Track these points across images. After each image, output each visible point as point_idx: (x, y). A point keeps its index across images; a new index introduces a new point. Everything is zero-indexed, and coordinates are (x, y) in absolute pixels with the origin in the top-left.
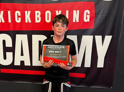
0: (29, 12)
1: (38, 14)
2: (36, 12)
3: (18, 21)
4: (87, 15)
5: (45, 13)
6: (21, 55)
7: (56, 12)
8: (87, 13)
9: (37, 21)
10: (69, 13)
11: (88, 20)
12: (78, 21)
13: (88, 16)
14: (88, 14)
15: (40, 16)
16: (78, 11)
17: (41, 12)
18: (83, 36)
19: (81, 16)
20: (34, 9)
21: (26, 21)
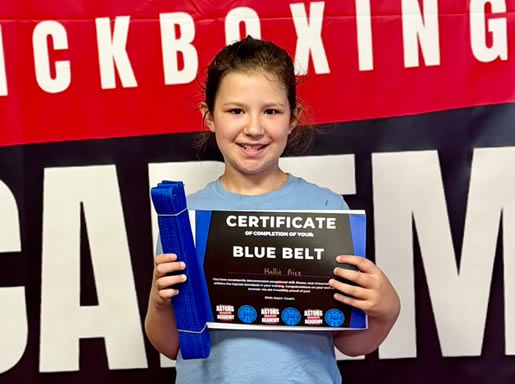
0: (123, 23)
1: (178, 35)
2: (167, 21)
3: (54, 80)
4: (491, 22)
5: (222, 25)
6: (83, 303)
7: (290, 15)
9: (173, 76)
10: (373, 13)
12: (433, 58)
14: (495, 10)
15: (193, 43)
17: (196, 20)
21: (107, 82)
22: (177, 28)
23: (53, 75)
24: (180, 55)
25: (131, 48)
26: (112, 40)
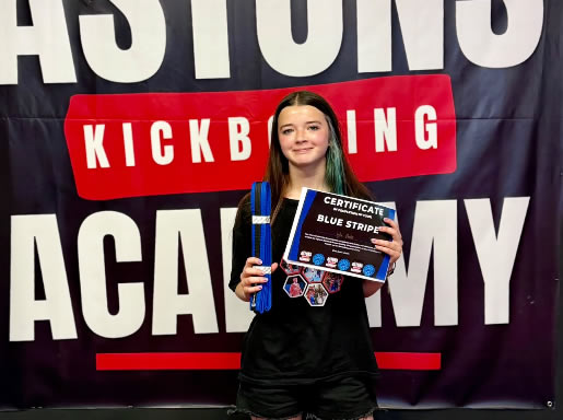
0: (206, 123)
2: (233, 122)
4: (428, 125)
8: (426, 116)
11: (433, 142)
12: (393, 147)
13: (433, 129)
14: (430, 118)
16: (392, 111)
18: (419, 203)
19: (405, 129)
20: (223, 109)
21: (196, 159)
22: (239, 127)
23: (163, 154)
24: (240, 143)
25: (211, 138)
26: (199, 132)
